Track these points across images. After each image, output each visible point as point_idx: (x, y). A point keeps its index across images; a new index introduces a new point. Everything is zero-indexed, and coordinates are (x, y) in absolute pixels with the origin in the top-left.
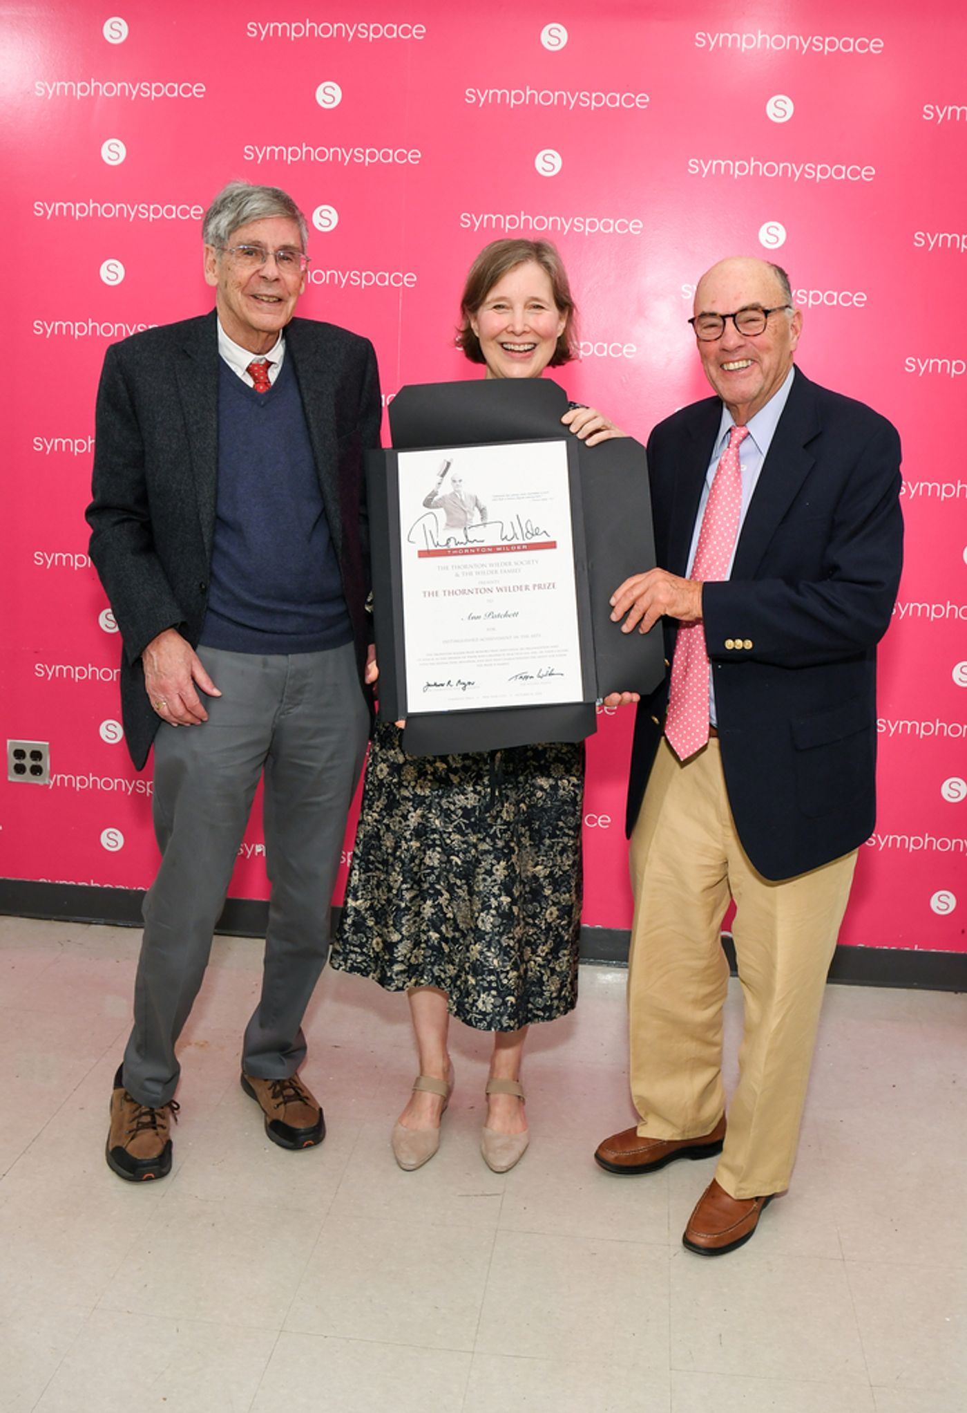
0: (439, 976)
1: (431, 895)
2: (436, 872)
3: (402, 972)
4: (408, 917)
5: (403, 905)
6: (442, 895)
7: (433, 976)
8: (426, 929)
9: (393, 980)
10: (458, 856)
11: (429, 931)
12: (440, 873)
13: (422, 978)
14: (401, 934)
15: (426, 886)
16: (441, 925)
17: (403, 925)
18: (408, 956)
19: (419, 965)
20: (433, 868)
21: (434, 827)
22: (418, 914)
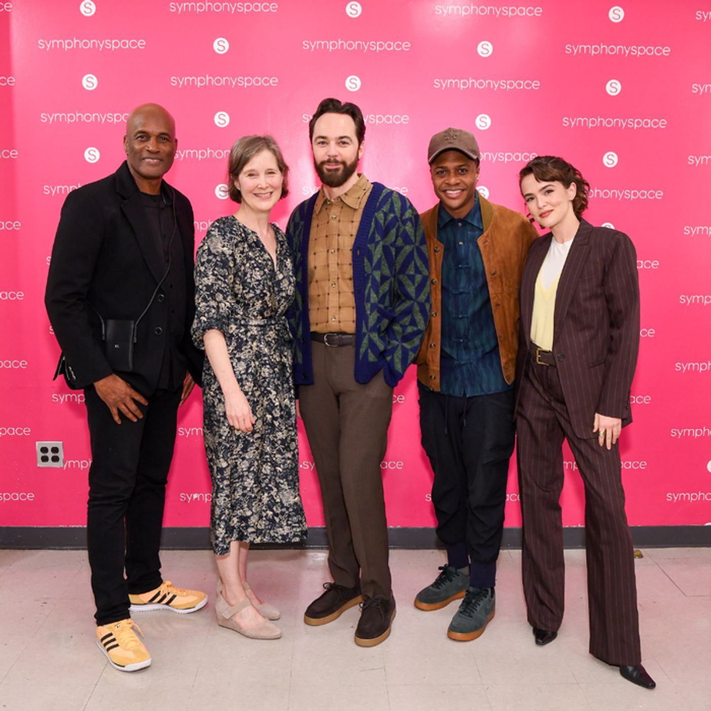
0: (274, 536)
1: (267, 491)
2: (269, 477)
3: (253, 532)
4: (256, 502)
5: (253, 496)
6: (272, 490)
7: (271, 536)
8: (265, 509)
9: (248, 537)
10: (280, 467)
11: (267, 510)
12: (271, 478)
13: (265, 538)
14: (252, 511)
15: (263, 485)
16: (273, 506)
17: (253, 507)
18: (256, 523)
19: (262, 530)
20: (267, 475)
21: (266, 451)
22: (260, 500)
